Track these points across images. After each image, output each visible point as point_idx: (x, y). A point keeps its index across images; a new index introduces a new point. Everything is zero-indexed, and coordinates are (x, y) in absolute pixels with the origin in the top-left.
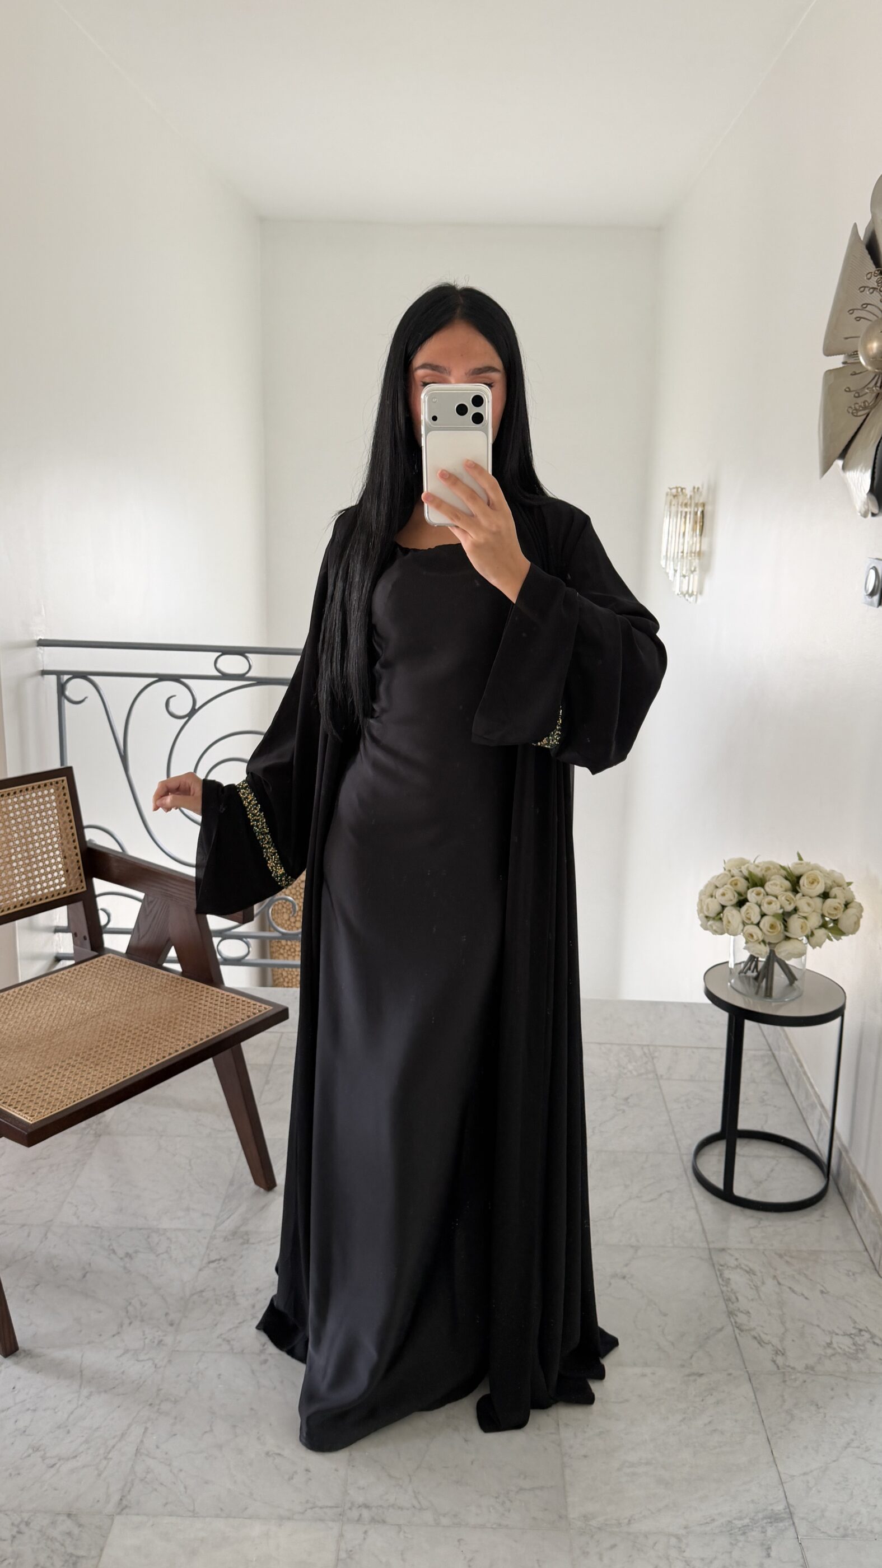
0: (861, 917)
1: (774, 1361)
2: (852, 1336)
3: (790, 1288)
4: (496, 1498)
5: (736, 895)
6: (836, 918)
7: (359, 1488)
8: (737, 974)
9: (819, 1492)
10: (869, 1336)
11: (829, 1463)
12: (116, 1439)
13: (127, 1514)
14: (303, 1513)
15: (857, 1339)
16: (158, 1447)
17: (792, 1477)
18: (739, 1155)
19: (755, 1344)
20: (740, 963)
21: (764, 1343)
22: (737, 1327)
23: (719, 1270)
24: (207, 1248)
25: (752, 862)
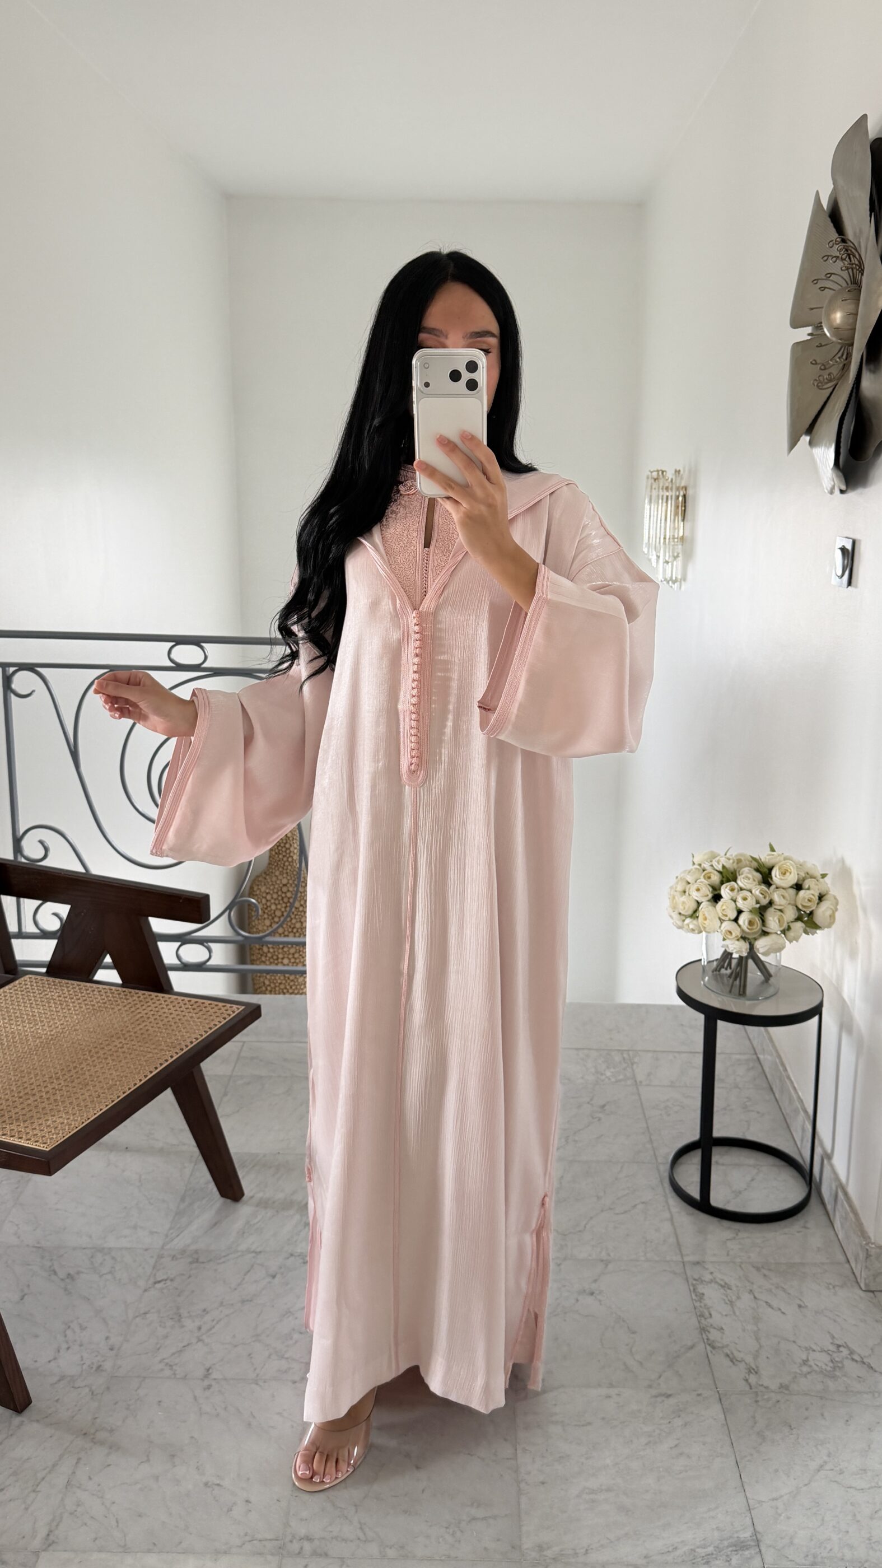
0: (836, 910)
1: (747, 1380)
2: (830, 1353)
3: (766, 1302)
4: (447, 1528)
5: (711, 889)
6: (811, 910)
7: (302, 1520)
8: (710, 973)
9: (788, 1518)
10: (848, 1352)
11: (801, 1488)
12: (46, 1471)
13: (54, 1551)
14: (241, 1547)
15: (835, 1355)
16: (90, 1478)
17: (760, 1502)
18: (717, 1163)
19: (729, 1363)
20: (713, 961)
21: (737, 1360)
22: (709, 1345)
23: (693, 1285)
24: (154, 1268)
25: (723, 854)
